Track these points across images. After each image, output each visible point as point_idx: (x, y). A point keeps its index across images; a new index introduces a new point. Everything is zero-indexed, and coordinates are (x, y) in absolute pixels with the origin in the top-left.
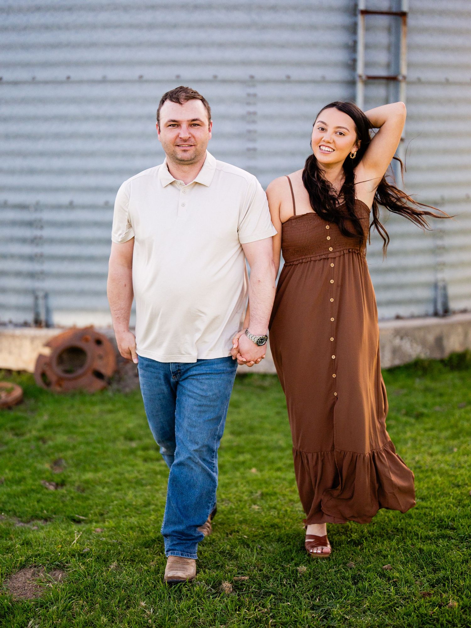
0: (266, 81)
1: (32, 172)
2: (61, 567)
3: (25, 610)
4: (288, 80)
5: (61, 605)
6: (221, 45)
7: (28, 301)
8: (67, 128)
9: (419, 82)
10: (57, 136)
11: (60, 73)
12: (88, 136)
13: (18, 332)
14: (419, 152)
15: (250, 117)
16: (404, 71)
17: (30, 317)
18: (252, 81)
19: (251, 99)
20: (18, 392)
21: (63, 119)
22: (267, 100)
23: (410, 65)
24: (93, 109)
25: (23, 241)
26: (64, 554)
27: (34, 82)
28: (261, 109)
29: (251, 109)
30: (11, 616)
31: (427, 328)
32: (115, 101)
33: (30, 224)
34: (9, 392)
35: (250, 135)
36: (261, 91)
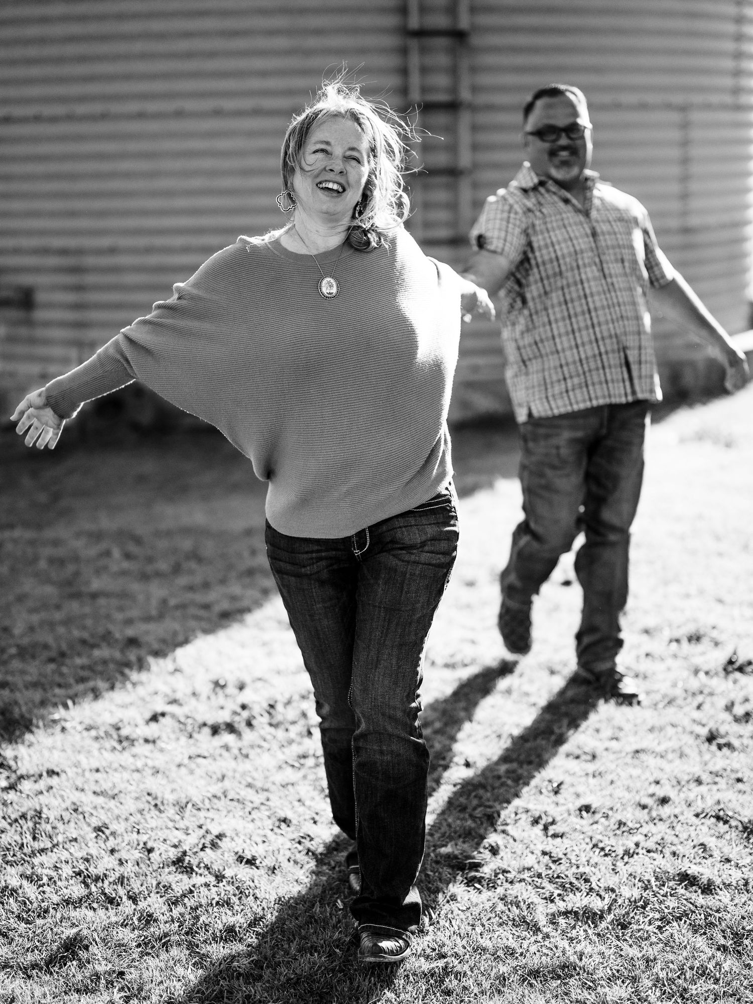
1: (72, 214)
6: (264, 74)
16: (464, 94)
23: (473, 89)
32: (154, 136)
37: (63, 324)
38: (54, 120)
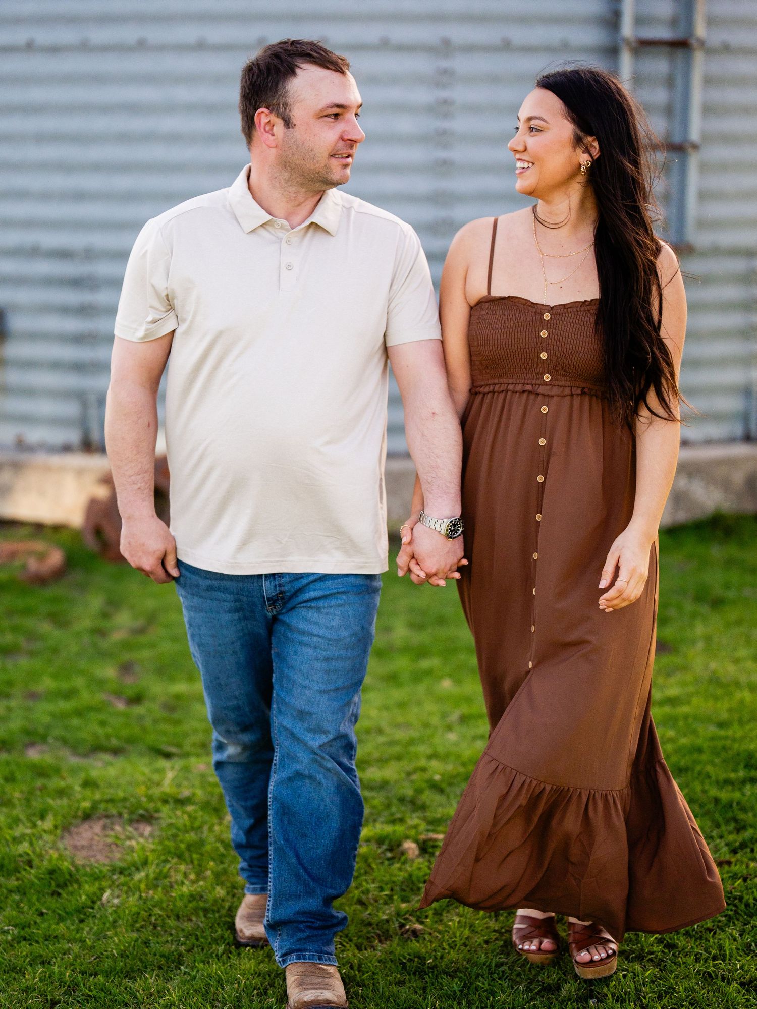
0: (470, 49)
1: (80, 196)
2: (148, 818)
3: (97, 878)
4: (506, 47)
5: (152, 870)
7: (71, 409)
8: (138, 124)
9: (727, 49)
10: (123, 138)
11: (129, 34)
12: (173, 138)
13: (57, 460)
14: (724, 167)
15: (443, 108)
16: (701, 30)
17: (73, 436)
18: (446, 48)
19: (444, 78)
20: (56, 558)
21: (133, 109)
22: (471, 80)
23: (711, 21)
24: (182, 94)
25: (65, 310)
26: (150, 798)
27: (85, 48)
28: (460, 94)
29: (444, 94)
30: (75, 886)
31: (732, 462)
33: (76, 283)
34: (42, 557)
35: (442, 138)
36: (461, 64)
37: (56, 365)
38: (54, 50)
